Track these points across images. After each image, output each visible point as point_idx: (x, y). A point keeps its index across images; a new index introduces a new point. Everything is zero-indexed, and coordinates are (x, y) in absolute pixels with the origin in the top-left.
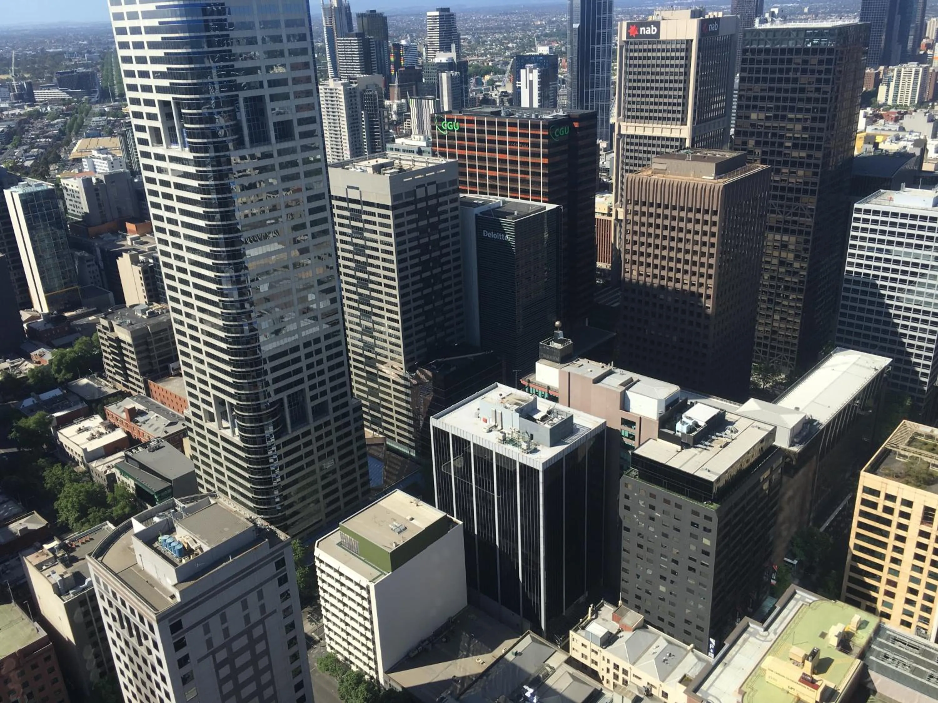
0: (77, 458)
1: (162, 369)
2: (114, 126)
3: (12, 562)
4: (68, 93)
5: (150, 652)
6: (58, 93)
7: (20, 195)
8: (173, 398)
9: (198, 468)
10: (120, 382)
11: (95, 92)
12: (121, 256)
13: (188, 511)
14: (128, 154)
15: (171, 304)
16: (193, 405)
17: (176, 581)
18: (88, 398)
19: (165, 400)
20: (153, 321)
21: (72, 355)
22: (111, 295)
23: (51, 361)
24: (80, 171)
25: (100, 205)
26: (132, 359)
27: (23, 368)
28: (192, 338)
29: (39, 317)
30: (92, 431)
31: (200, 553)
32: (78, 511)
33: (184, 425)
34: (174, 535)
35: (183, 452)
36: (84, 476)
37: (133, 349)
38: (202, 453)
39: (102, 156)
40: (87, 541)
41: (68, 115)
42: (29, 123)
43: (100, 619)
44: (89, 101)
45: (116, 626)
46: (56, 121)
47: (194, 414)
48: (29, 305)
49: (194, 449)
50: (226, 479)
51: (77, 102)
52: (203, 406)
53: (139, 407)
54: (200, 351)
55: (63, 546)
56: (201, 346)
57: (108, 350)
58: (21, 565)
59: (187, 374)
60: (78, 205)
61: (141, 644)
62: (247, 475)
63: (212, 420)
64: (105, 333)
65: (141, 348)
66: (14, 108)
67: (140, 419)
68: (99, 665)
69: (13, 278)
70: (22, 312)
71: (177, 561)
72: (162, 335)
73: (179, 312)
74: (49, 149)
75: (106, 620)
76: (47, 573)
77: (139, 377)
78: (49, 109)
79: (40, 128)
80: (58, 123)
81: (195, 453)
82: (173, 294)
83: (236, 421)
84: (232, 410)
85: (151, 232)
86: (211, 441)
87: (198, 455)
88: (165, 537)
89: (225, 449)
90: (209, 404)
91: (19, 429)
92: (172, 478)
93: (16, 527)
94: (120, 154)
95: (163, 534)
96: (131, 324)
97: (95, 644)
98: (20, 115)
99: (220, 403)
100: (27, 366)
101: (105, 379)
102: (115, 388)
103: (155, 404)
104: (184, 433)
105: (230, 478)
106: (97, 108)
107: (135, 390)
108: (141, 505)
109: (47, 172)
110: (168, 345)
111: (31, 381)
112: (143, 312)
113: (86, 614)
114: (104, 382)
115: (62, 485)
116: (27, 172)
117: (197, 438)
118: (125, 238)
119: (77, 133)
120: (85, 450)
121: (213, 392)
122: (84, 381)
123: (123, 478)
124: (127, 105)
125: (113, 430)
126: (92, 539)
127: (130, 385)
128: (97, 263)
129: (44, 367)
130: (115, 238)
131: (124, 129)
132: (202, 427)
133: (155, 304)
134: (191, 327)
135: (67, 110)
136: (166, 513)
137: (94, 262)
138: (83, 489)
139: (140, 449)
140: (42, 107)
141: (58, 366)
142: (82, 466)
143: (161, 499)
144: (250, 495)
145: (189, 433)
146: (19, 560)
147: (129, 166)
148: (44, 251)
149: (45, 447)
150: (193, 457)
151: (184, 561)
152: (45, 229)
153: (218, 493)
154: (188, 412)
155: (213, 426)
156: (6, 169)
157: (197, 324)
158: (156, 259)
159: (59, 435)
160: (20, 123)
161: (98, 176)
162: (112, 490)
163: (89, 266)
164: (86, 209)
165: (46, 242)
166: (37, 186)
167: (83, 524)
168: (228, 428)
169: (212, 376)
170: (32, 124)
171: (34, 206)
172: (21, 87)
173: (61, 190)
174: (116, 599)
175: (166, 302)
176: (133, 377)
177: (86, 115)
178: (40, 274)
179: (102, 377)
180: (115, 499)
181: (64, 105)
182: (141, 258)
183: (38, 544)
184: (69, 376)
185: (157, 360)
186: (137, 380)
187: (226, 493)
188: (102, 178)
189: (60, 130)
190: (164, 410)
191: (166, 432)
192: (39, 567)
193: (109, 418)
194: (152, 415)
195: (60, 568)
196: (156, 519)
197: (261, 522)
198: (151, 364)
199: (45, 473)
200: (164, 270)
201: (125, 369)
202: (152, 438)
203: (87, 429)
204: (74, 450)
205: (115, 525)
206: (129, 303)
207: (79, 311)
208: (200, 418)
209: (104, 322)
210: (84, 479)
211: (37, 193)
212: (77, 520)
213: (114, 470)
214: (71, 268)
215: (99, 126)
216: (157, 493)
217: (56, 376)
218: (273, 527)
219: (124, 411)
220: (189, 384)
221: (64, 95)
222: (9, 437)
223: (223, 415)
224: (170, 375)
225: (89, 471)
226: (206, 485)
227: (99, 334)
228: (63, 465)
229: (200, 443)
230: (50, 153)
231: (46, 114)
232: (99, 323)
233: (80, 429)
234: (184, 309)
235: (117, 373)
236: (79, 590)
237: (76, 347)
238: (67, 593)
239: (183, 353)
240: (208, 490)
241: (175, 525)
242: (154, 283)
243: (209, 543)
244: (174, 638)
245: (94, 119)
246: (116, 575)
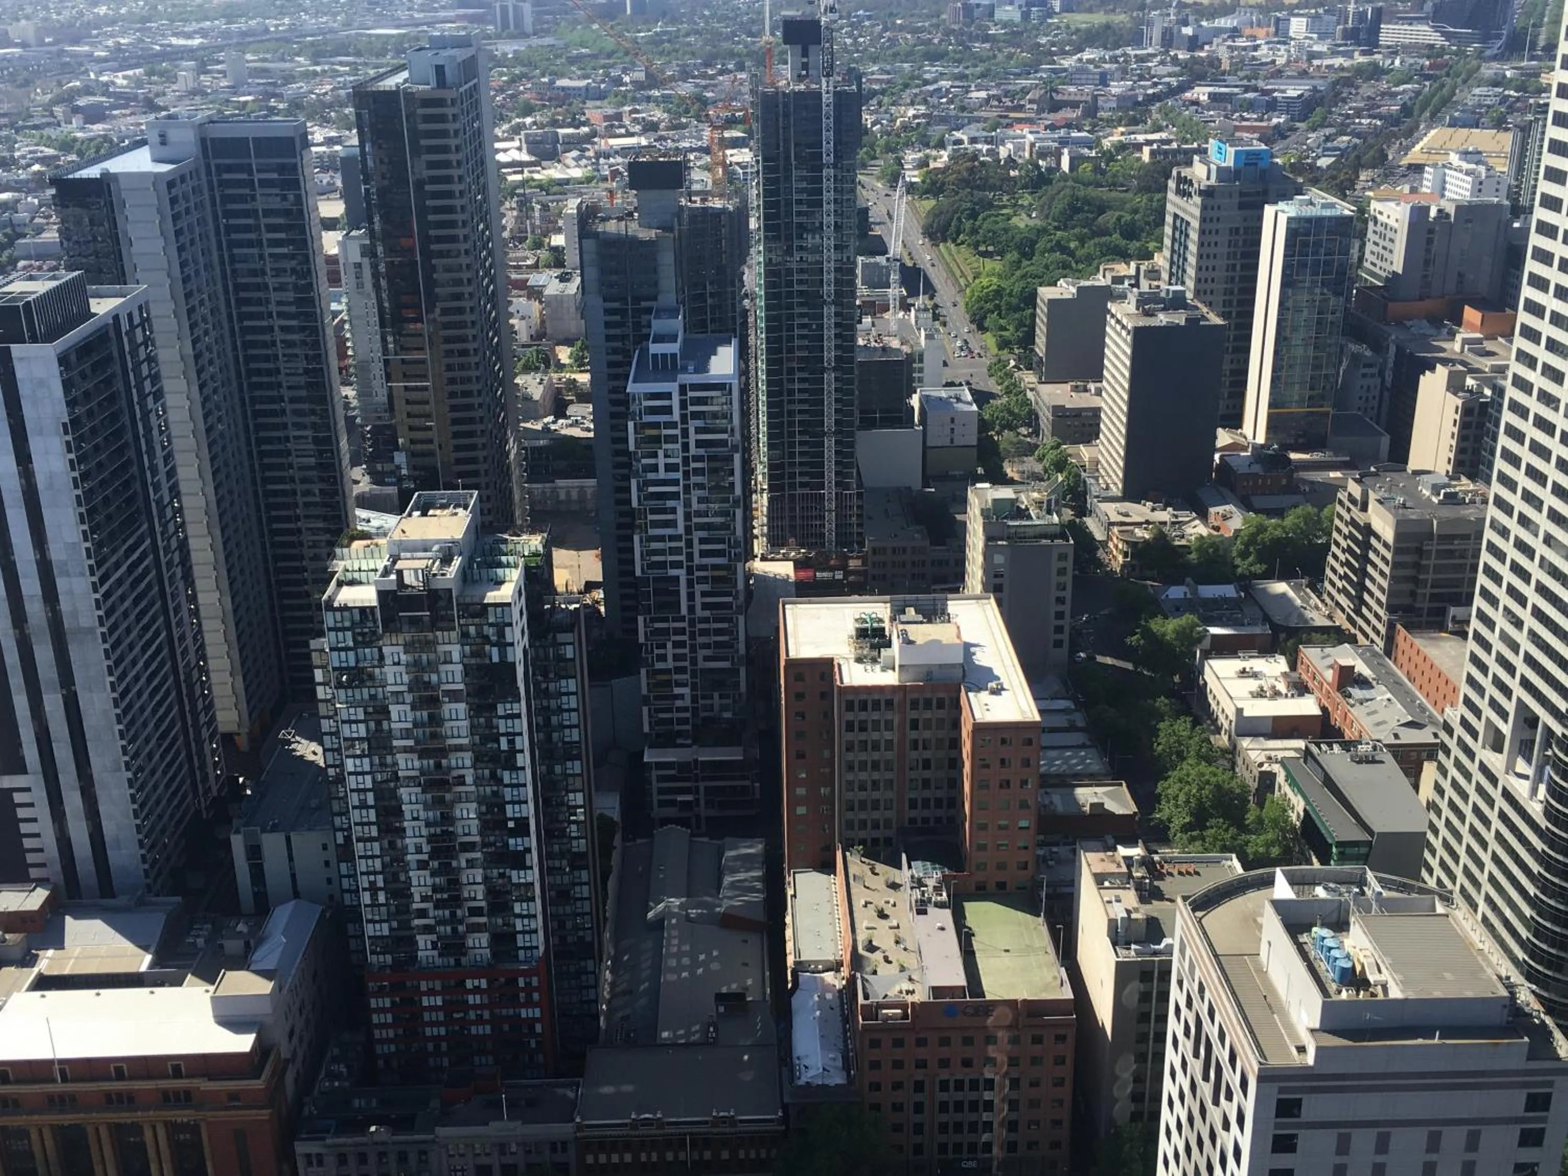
0: (1222, 719)
1: (1431, 612)
2: (1511, 109)
3: (1062, 851)
4: (1443, 34)
5: (1226, 1126)
6: (1425, 34)
7: (1290, 220)
8: (1434, 676)
9: (1436, 832)
10: (1343, 610)
11: (1499, 37)
12: (1432, 369)
13: (1386, 906)
14: (1520, 169)
15: (1497, 488)
16: (1468, 702)
17: (1317, 1025)
18: (1277, 619)
19: (1416, 674)
20: (1448, 512)
21: (1278, 533)
22: (1385, 441)
23: (1237, 531)
24: (1414, 190)
25: (1427, 263)
26: (1382, 573)
27: (1189, 530)
28: (1516, 569)
29: (1245, 449)
30: (1262, 682)
31: (1381, 996)
32: (1192, 814)
33: (1436, 735)
34: (1342, 936)
35: (1416, 787)
36: (1223, 757)
37: (1389, 556)
38: (1452, 805)
39: (1465, 166)
40: (1189, 873)
41: (1428, 77)
42: (1352, 85)
43: (1163, 1019)
44: (1480, 55)
45: (1187, 1046)
46: (1401, 88)
47: (1464, 723)
48: (1235, 421)
49: (1440, 790)
50: (1483, 878)
51: (1456, 54)
52: (1489, 713)
53: (1362, 668)
54: (1522, 600)
55: (1146, 863)
56: (1528, 591)
57: (1344, 544)
58: (1074, 861)
59: (1478, 638)
60: (1386, 254)
61: (1216, 1102)
62: (1532, 890)
63: (1497, 747)
64: (1349, 510)
65: (1408, 558)
66: (1334, 53)
67: (1357, 693)
68: (1137, 1097)
69: (1227, 367)
70: (1220, 432)
71: (1332, 987)
72: (1457, 545)
73: (1507, 509)
74: (1371, 140)
75: (1174, 1026)
76: (1109, 895)
77: (1381, 612)
78: (1397, 62)
79: (1369, 98)
80: (1404, 91)
81: (1438, 800)
82: (1509, 470)
83: (1548, 768)
84: (1547, 744)
85: (1509, 336)
86: (1480, 789)
87: (1444, 805)
88: (1325, 932)
89: (1503, 816)
90: (1504, 715)
91: (1148, 634)
92: (1377, 828)
93: (1087, 795)
94: (1502, 167)
95: (1323, 925)
96: (1404, 506)
97: (1141, 1058)
98: (1342, 69)
99: (1528, 720)
100: (1196, 529)
101: (1319, 596)
102: (1330, 617)
103: (1393, 674)
104: (1431, 751)
105: (1492, 879)
106: (1489, 70)
107: (1366, 636)
108: (1302, 852)
109: (1352, 183)
110: (1460, 568)
111: (1193, 556)
112: (1436, 489)
113: (1145, 997)
114: (1314, 600)
115: (1181, 757)
116: (1316, 177)
117: (1453, 772)
118: (1452, 336)
119: (1433, 115)
120: (1239, 711)
121: (1519, 691)
122: (1281, 587)
123: (1287, 789)
124: (1553, 69)
125: (1301, 695)
126: (1197, 873)
127: (1360, 621)
128: (1381, 374)
129: (1223, 540)
130: (1432, 331)
131: (1530, 117)
132: (1471, 755)
133: (1464, 480)
134: (1521, 546)
135: (1431, 67)
136: (1343, 889)
137: (1375, 370)
138: (1213, 780)
139: (1336, 748)
140: (1385, 57)
141: (1247, 545)
142: (1225, 738)
143: (1343, 858)
144: (1524, 933)
145: (1441, 756)
146: (1074, 852)
147: (1514, 194)
148: (1295, 329)
149: (1177, 679)
150: (1432, 806)
151: (1344, 995)
152: (1311, 290)
153: (1457, 896)
154: (1454, 714)
155: (1497, 762)
156: (1283, 167)
157: (1537, 544)
158: (1499, 392)
159: (1207, 668)
160: (1335, 83)
161: (1444, 204)
162: (1261, 804)
163: (1364, 375)
164: (1398, 267)
165: (1305, 313)
166: (1324, 206)
167: (1192, 840)
168: (1526, 777)
169: (1530, 660)
170: (1357, 88)
171: (1305, 244)
172: (1361, 16)
173: (1366, 222)
174: (1202, 999)
175: (1488, 482)
176: (1370, 609)
177: (1465, 82)
178: (1274, 371)
179: (1315, 590)
180: (1260, 821)
181: (1428, 58)
182: (1470, 382)
183: (1111, 841)
184: (1258, 568)
185: (1428, 591)
186: (1377, 616)
187: (1474, 906)
188: (1451, 209)
189: (1404, 106)
190: (1408, 693)
191: (1396, 736)
192: (1099, 879)
193: (1301, 669)
194: (1381, 694)
195: (1130, 898)
196: (1320, 892)
197: (1526, 995)
198: (1413, 594)
199: (1161, 725)
200: (1507, 417)
201: (1361, 587)
202: (1366, 738)
203: (1255, 675)
204: (1222, 704)
205: (1246, 867)
206: (1414, 464)
207: (1317, 456)
208: (1474, 734)
209: (1355, 489)
210: (1220, 762)
211: (1319, 220)
212: (1186, 828)
213: (1276, 768)
214: (1332, 371)
215: (1480, 106)
216: (1340, 844)
217: (1238, 561)
218: (1548, 1020)
219: (1331, 667)
220: (1475, 660)
221: (1437, 39)
222: (1128, 640)
223: (1525, 748)
224: (1442, 628)
225: (1232, 752)
226: (1438, 871)
227: (1338, 508)
228: (1196, 722)
229: (1455, 784)
230: (1371, 147)
231: (1388, 71)
232: (1345, 488)
233: (1244, 671)
234: (1520, 506)
235: (1343, 591)
236: (1147, 950)
237: (1289, 521)
238: (1127, 945)
239: (1485, 593)
240: (1439, 882)
241: (1352, 920)
242: (1478, 439)
243: (1405, 984)
244: (1277, 1126)
245: (1477, 91)
246: (1216, 956)
